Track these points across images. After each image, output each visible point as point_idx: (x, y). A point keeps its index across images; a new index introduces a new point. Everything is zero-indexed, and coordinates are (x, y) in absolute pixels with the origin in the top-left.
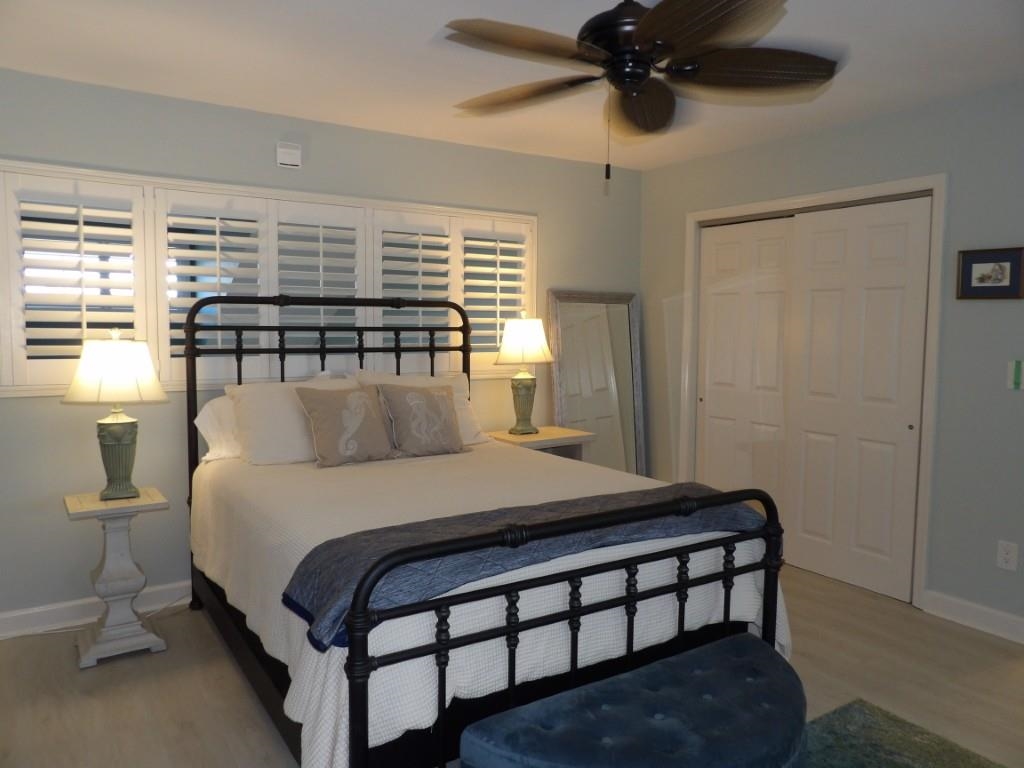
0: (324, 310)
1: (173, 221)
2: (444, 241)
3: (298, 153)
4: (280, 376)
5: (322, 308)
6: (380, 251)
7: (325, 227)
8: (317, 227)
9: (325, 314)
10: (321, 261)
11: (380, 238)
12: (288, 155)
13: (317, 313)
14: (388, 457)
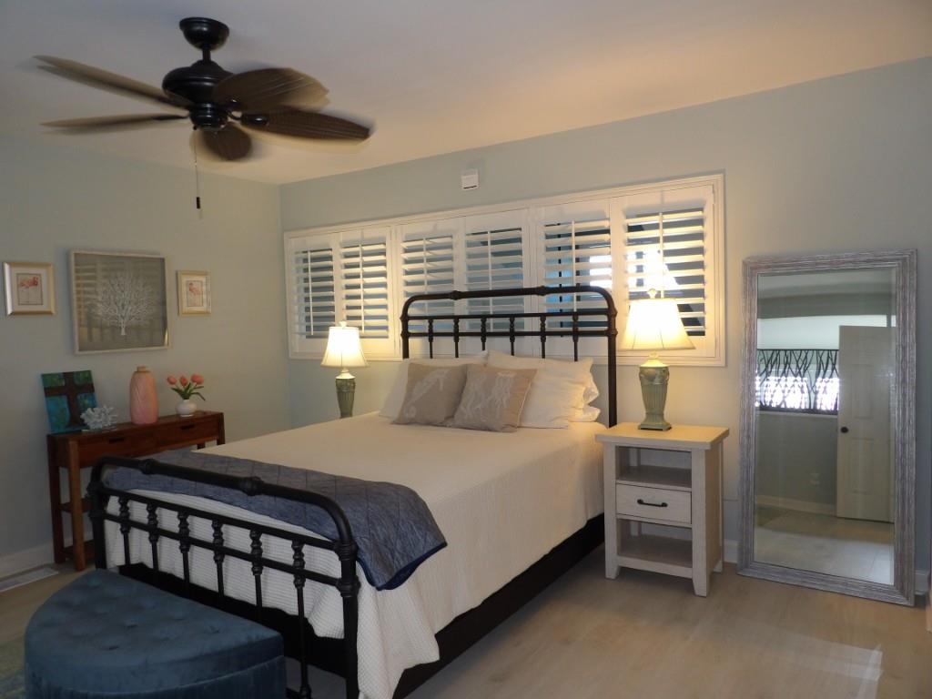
0: (493, 301)
1: (405, 245)
2: (605, 224)
3: (476, 176)
4: (454, 353)
5: (491, 299)
6: (543, 243)
7: (492, 232)
8: (486, 233)
9: (494, 304)
10: (490, 260)
11: (542, 231)
12: (470, 179)
13: (487, 303)
14: (442, 425)
